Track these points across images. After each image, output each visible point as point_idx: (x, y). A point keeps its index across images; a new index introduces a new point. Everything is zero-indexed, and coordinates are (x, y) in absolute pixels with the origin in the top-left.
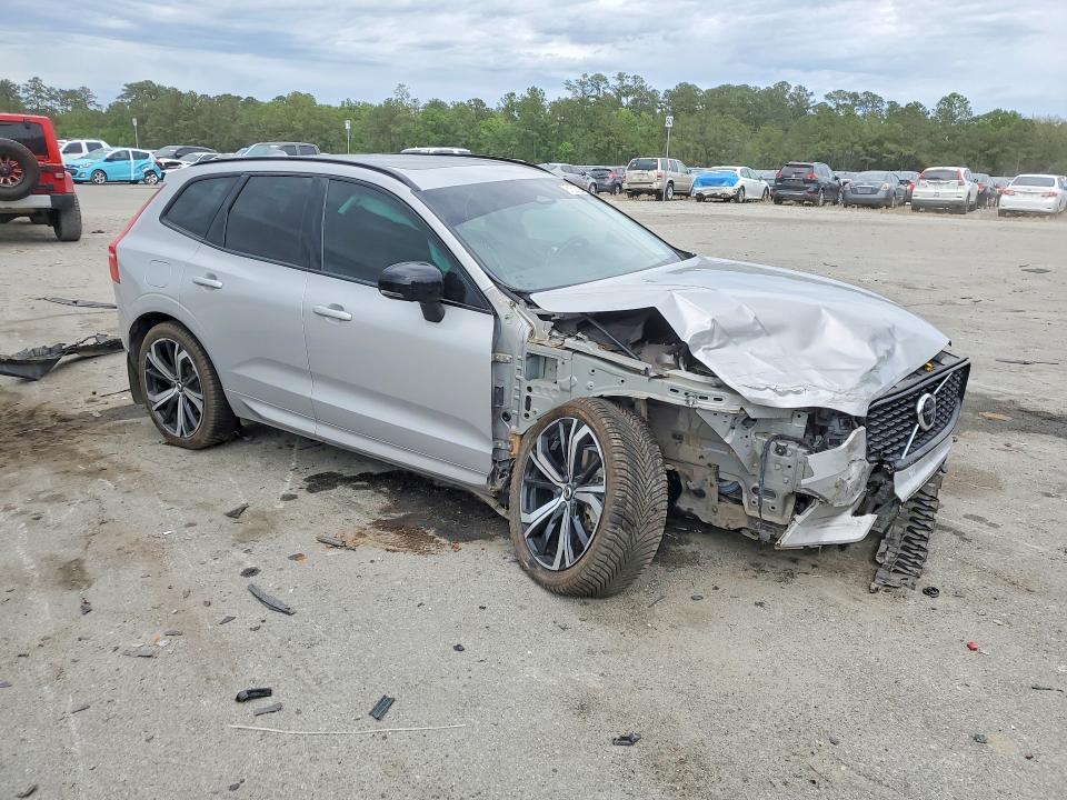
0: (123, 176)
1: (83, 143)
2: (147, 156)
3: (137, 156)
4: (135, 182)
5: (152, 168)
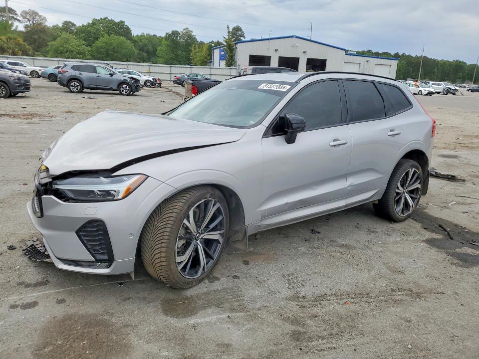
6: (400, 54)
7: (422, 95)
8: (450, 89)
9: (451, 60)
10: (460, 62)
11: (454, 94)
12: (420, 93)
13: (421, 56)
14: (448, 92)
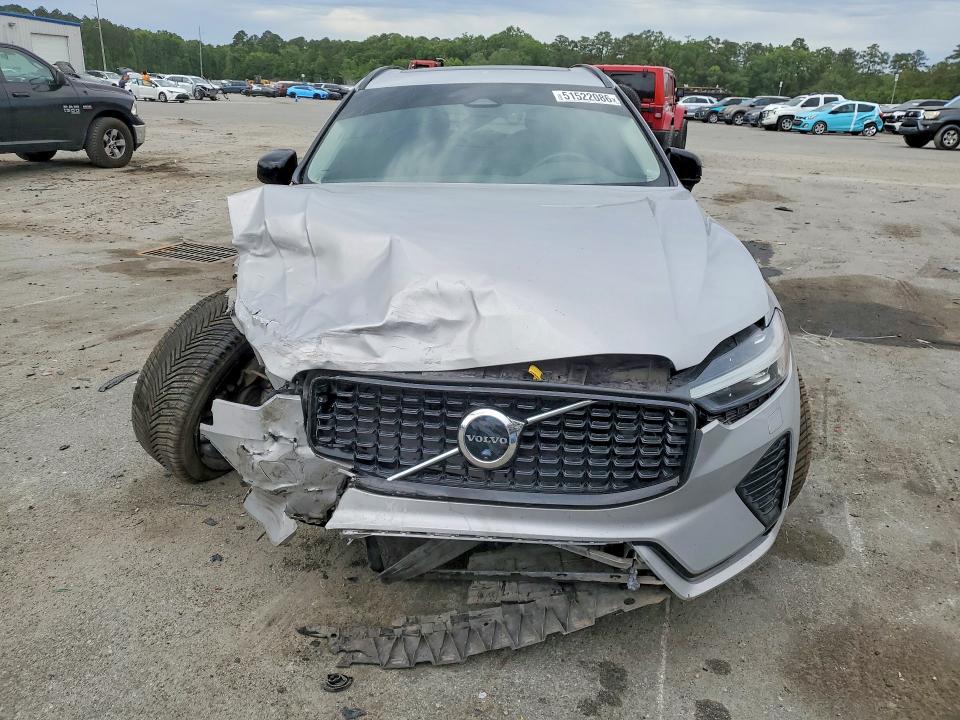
0: (844, 127)
1: (822, 97)
2: (873, 108)
3: (862, 109)
4: (855, 133)
5: (874, 120)
6: (50, 11)
7: (166, 101)
8: (205, 88)
9: (154, 31)
10: (171, 35)
11: (213, 99)
12: (163, 99)
13: (96, 19)
14: (202, 94)
